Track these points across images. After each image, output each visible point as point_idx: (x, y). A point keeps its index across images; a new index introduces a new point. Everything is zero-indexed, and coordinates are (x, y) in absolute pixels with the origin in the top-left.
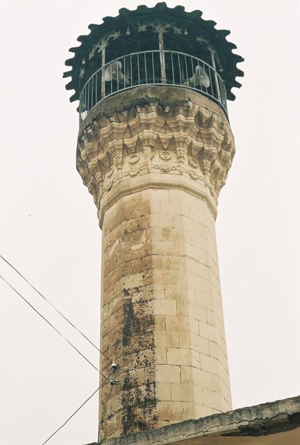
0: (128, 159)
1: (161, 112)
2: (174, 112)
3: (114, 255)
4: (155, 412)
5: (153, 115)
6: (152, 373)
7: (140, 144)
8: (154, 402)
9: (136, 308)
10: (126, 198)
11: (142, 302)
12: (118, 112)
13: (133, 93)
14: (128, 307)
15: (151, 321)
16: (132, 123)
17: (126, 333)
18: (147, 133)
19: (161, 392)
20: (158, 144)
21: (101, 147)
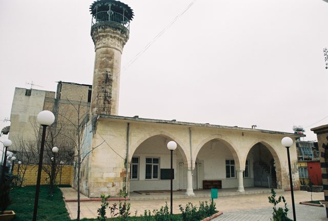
0: (111, 39)
1: (121, 32)
2: (124, 33)
3: (104, 61)
4: (111, 99)
5: (120, 32)
6: (111, 91)
7: (115, 37)
8: (111, 97)
9: (109, 76)
10: (109, 49)
11: (110, 75)
12: (113, 27)
13: (117, 24)
14: (107, 75)
15: (112, 80)
16: (115, 31)
17: (106, 80)
18: (117, 36)
19: (112, 96)
20: (118, 39)
21: (104, 32)
